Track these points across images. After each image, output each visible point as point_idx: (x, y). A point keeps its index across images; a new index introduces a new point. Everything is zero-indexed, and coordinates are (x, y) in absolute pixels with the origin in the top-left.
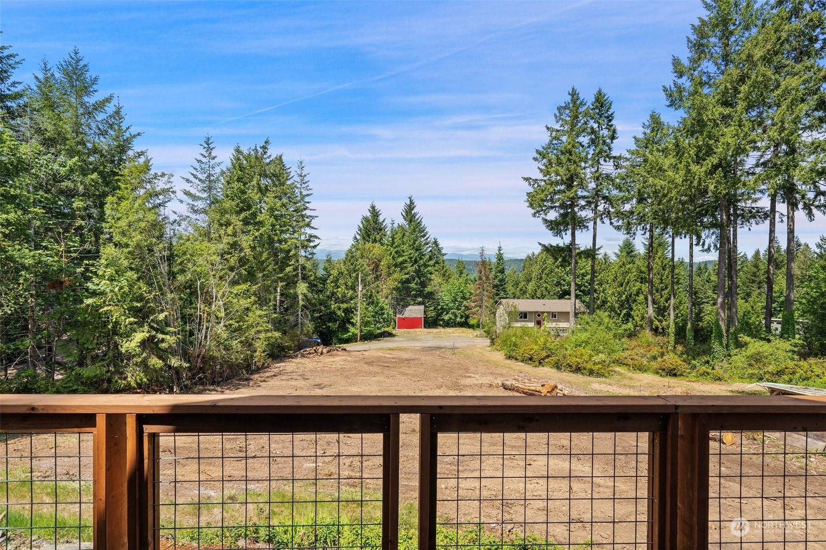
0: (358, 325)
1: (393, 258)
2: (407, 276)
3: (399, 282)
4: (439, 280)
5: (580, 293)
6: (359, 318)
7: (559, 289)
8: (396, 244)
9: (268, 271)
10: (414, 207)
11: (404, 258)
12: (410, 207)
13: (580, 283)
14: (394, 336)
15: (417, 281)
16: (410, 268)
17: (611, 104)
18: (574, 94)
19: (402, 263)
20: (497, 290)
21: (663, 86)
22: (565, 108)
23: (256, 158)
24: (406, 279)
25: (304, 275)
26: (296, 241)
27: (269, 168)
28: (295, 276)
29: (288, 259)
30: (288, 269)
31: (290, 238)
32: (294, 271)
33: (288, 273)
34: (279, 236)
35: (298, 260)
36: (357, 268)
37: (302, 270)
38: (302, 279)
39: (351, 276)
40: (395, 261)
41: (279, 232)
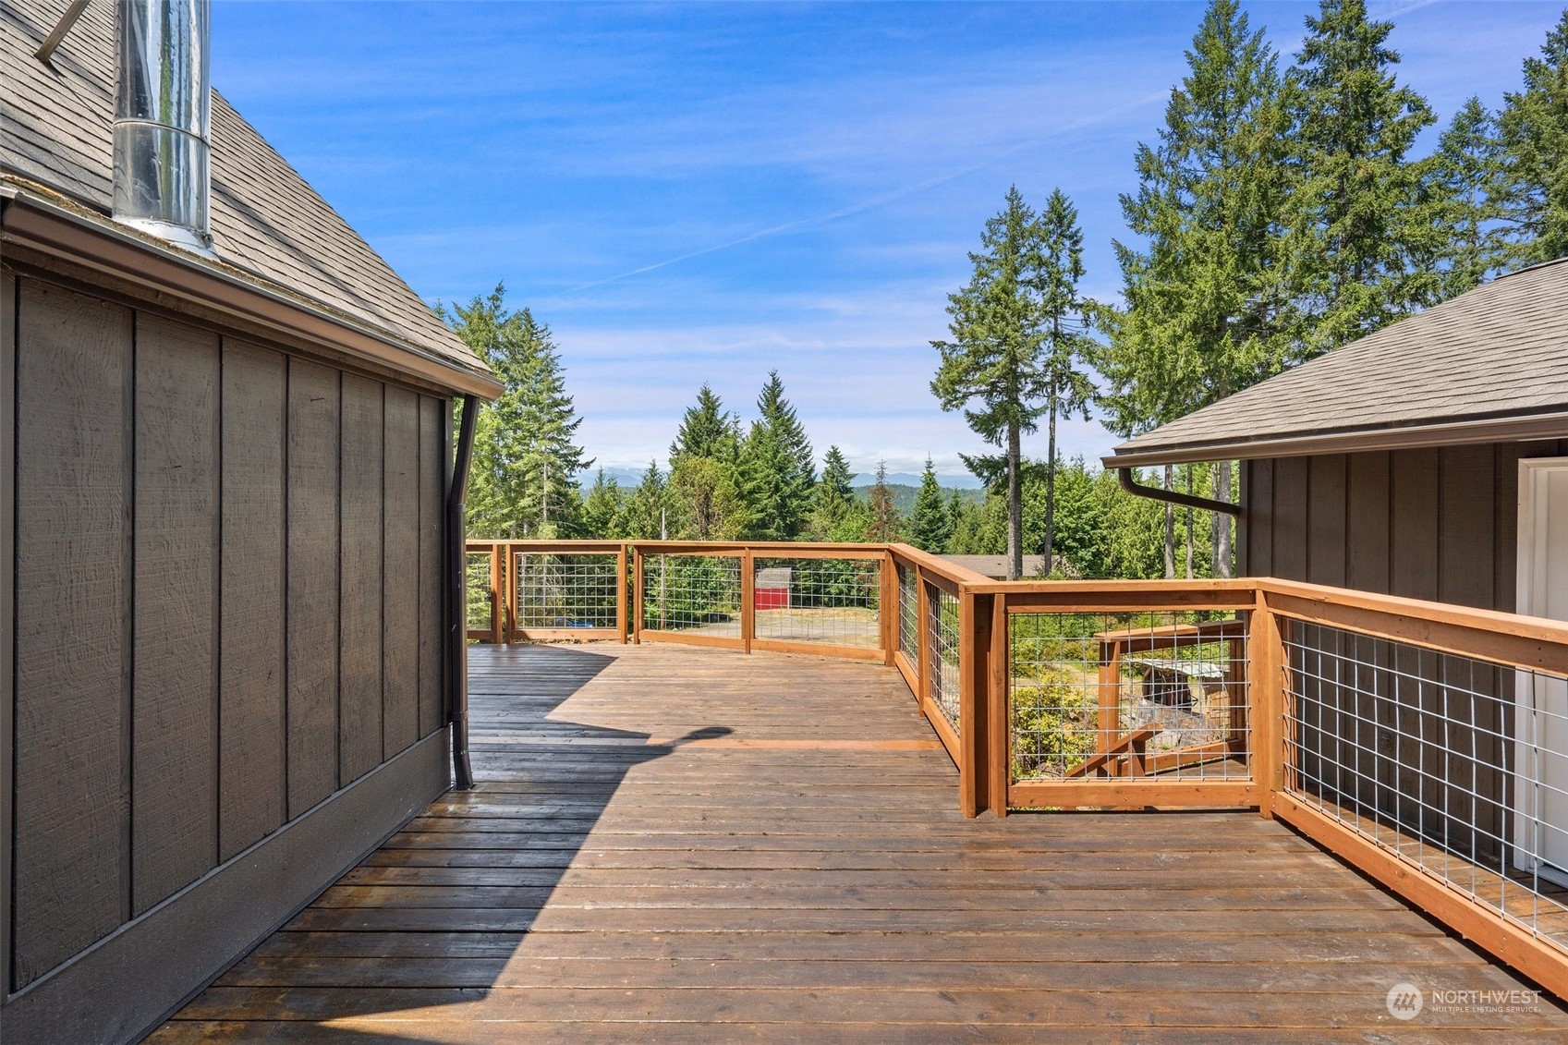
0: (661, 599)
1: (737, 484)
2: (760, 515)
3: (745, 527)
4: (825, 523)
5: (1075, 544)
6: (662, 588)
7: (1037, 538)
8: (742, 458)
9: (485, 505)
10: (780, 391)
11: (754, 483)
12: (774, 391)
13: (1074, 525)
14: (731, 619)
15: (779, 524)
16: (766, 502)
17: (1074, 216)
18: (1013, 197)
19: (751, 492)
20: (924, 540)
21: (1120, 195)
22: (1000, 222)
23: (481, 317)
24: (758, 520)
25: (552, 513)
26: (536, 456)
27: (504, 334)
28: (536, 514)
29: (522, 485)
30: (524, 502)
31: (528, 452)
32: (534, 505)
33: (524, 508)
34: (510, 448)
35: (541, 488)
36: (662, 501)
37: (548, 504)
38: (548, 519)
39: (650, 515)
40: (739, 488)
41: (510, 441)
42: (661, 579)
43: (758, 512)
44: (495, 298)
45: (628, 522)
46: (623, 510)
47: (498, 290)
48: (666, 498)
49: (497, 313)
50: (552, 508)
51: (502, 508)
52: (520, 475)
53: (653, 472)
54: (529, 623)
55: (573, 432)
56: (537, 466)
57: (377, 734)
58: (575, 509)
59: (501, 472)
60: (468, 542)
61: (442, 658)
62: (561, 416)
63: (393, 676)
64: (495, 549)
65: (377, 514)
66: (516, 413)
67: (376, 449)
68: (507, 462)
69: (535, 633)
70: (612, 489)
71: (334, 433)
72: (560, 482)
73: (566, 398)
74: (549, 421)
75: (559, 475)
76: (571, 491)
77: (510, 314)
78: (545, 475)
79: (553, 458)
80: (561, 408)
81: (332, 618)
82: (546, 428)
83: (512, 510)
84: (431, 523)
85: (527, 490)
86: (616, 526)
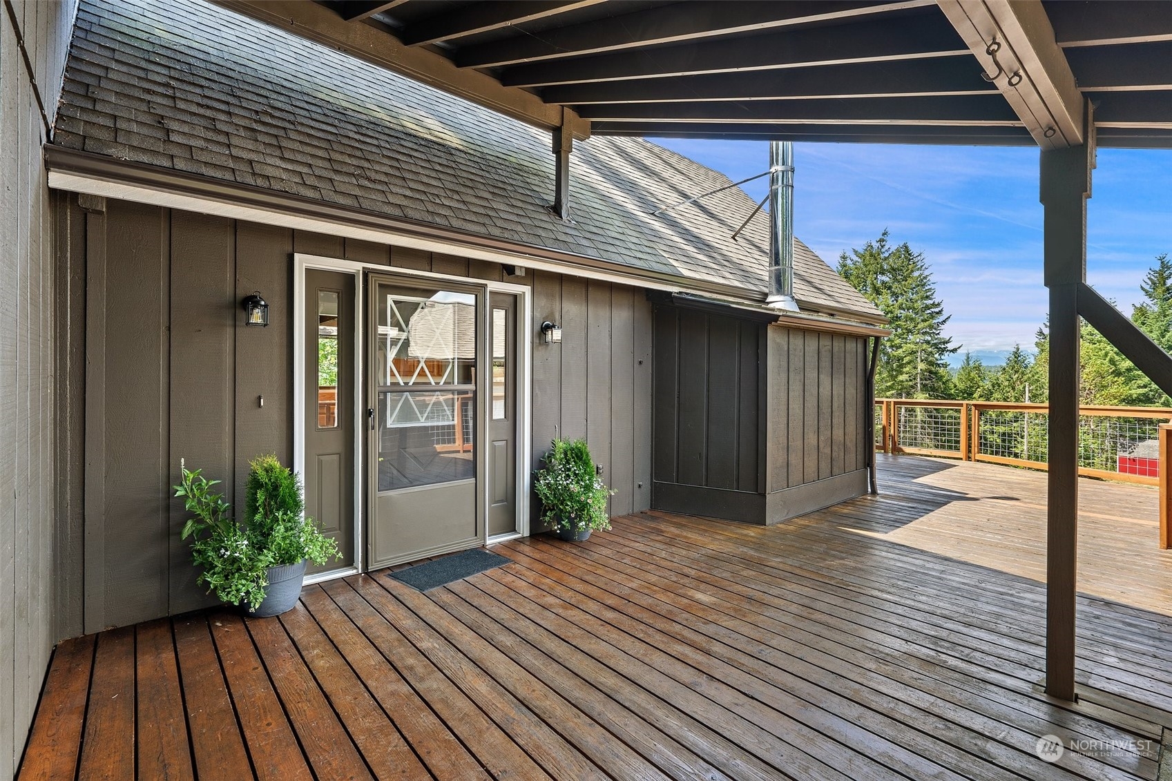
23: (871, 255)
24: (1139, 394)
25: (924, 386)
26: (912, 346)
27: (888, 264)
28: (912, 387)
29: (901, 366)
30: (901, 378)
31: (906, 343)
32: (911, 380)
33: (902, 381)
34: (893, 341)
35: (915, 368)
36: (1025, 377)
37: (921, 379)
38: (922, 390)
39: (1014, 389)
40: (1115, 365)
41: (892, 337)
42: (1025, 440)
43: (1139, 387)
44: (881, 240)
45: (992, 393)
46: (987, 385)
47: (884, 234)
48: (1030, 375)
49: (883, 250)
50: (924, 382)
51: (886, 381)
52: (900, 359)
53: (1017, 354)
54: (904, 444)
55: (942, 327)
56: (913, 353)
57: (843, 462)
58: (944, 383)
59: (886, 358)
60: (876, 399)
61: (865, 441)
62: (932, 316)
63: (848, 443)
64: (885, 403)
65: (843, 384)
66: (897, 317)
67: (843, 360)
68: (890, 350)
69: (907, 449)
70: (978, 368)
71: (831, 356)
72: (931, 363)
73: (936, 303)
74: (923, 321)
75: (931, 359)
76: (941, 370)
77: (893, 249)
78: (919, 359)
79: (925, 346)
80: (932, 310)
81: (830, 418)
82: (919, 326)
83: (893, 384)
84: (861, 388)
85: (904, 370)
86: (980, 396)
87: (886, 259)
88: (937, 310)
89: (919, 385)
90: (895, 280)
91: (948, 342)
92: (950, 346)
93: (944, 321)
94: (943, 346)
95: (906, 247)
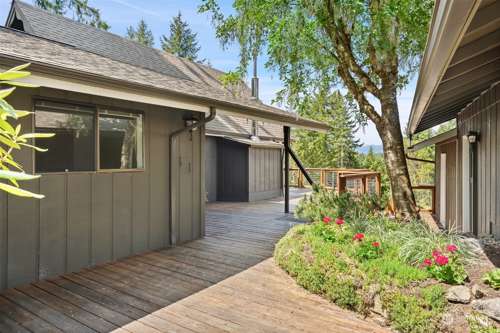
25: (344, 164)
26: (339, 144)
27: (329, 100)
29: (334, 154)
31: (336, 142)
34: (330, 141)
35: (340, 155)
37: (343, 160)
38: (343, 166)
50: (344, 162)
55: (356, 133)
57: (273, 186)
61: (281, 180)
62: (351, 128)
65: (273, 163)
67: (273, 156)
71: (269, 155)
76: (355, 156)
77: (332, 93)
78: (342, 151)
79: (344, 144)
81: (269, 173)
84: (279, 164)
85: (336, 156)
86: (372, 169)
87: (329, 97)
88: (353, 125)
89: (342, 163)
90: (333, 109)
91: (358, 141)
92: (359, 143)
93: (356, 131)
94: (356, 144)
95: (339, 92)
